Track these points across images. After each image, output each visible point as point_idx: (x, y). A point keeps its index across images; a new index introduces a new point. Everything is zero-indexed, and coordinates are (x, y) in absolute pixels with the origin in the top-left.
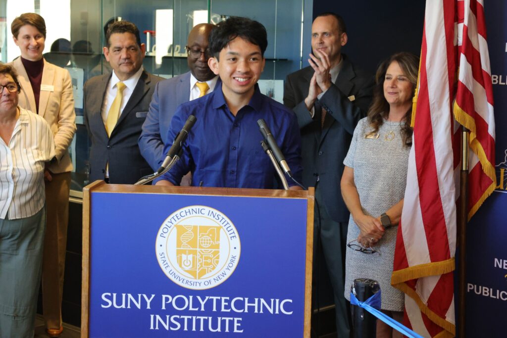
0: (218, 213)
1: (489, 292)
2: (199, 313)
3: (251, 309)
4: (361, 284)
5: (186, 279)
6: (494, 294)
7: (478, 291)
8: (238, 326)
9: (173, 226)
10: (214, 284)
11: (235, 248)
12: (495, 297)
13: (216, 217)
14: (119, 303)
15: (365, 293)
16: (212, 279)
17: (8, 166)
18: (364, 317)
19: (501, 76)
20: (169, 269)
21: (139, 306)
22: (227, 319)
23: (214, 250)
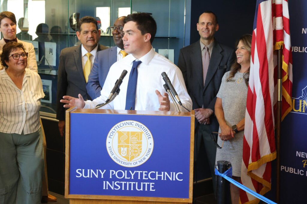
0: (141, 124)
1: (293, 170)
2: (131, 180)
3: (160, 178)
4: (221, 164)
5: (124, 161)
6: (296, 172)
7: (287, 170)
8: (152, 188)
9: (116, 132)
10: (139, 164)
11: (151, 144)
12: (296, 173)
13: (140, 126)
14: (86, 174)
15: (223, 169)
16: (138, 161)
17: (22, 102)
18: (223, 182)
19: (299, 47)
20: (114, 156)
21: (97, 176)
22: (146, 184)
23: (139, 145)
